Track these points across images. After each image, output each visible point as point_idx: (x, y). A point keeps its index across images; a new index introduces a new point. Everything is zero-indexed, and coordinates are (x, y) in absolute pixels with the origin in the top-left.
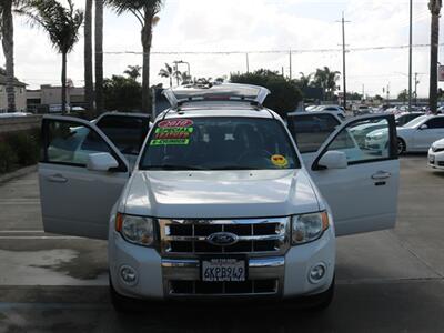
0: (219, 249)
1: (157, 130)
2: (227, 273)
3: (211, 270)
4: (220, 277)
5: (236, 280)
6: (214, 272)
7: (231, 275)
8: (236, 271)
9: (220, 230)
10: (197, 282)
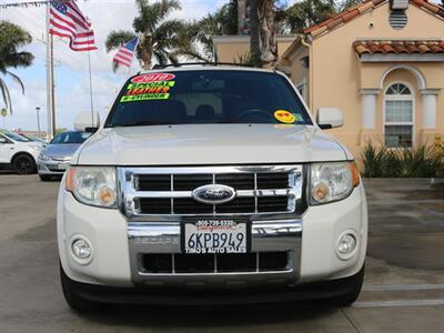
0: (208, 208)
1: (130, 86)
2: (221, 242)
3: (198, 238)
4: (209, 247)
5: (233, 251)
6: (202, 240)
7: (226, 245)
8: (234, 239)
9: (210, 182)
10: (176, 255)
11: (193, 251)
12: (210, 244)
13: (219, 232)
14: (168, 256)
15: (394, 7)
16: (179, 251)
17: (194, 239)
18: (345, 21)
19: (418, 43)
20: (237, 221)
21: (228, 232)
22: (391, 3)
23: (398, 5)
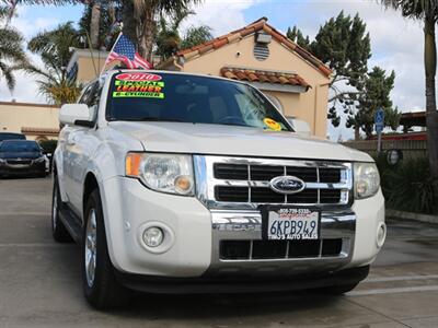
1: (117, 83)
2: (298, 229)
3: (279, 225)
4: (288, 234)
5: (307, 237)
6: (282, 227)
7: (302, 232)
8: (308, 226)
9: (281, 174)
10: (255, 242)
11: (275, 237)
12: (288, 231)
13: (297, 219)
14: (246, 243)
15: (259, 40)
16: (260, 238)
17: (276, 226)
18: (215, 48)
19: (277, 75)
20: (312, 209)
21: (304, 219)
22: (256, 36)
23: (262, 38)
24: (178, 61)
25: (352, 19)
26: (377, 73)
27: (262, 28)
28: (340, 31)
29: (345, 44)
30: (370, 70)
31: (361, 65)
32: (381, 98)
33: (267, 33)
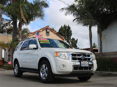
4: (84, 65)
5: (87, 66)
9: (82, 55)
11: (82, 66)
16: (80, 66)
17: (82, 64)
20: (87, 61)
21: (86, 63)
22: (46, 30)
23: (48, 31)
24: (28, 36)
25: (67, 26)
26: (73, 39)
27: (48, 28)
28: (65, 29)
29: (66, 32)
30: (72, 39)
31: (70, 37)
32: (75, 45)
33: (49, 30)
